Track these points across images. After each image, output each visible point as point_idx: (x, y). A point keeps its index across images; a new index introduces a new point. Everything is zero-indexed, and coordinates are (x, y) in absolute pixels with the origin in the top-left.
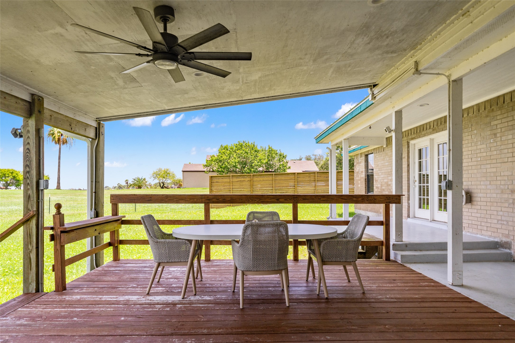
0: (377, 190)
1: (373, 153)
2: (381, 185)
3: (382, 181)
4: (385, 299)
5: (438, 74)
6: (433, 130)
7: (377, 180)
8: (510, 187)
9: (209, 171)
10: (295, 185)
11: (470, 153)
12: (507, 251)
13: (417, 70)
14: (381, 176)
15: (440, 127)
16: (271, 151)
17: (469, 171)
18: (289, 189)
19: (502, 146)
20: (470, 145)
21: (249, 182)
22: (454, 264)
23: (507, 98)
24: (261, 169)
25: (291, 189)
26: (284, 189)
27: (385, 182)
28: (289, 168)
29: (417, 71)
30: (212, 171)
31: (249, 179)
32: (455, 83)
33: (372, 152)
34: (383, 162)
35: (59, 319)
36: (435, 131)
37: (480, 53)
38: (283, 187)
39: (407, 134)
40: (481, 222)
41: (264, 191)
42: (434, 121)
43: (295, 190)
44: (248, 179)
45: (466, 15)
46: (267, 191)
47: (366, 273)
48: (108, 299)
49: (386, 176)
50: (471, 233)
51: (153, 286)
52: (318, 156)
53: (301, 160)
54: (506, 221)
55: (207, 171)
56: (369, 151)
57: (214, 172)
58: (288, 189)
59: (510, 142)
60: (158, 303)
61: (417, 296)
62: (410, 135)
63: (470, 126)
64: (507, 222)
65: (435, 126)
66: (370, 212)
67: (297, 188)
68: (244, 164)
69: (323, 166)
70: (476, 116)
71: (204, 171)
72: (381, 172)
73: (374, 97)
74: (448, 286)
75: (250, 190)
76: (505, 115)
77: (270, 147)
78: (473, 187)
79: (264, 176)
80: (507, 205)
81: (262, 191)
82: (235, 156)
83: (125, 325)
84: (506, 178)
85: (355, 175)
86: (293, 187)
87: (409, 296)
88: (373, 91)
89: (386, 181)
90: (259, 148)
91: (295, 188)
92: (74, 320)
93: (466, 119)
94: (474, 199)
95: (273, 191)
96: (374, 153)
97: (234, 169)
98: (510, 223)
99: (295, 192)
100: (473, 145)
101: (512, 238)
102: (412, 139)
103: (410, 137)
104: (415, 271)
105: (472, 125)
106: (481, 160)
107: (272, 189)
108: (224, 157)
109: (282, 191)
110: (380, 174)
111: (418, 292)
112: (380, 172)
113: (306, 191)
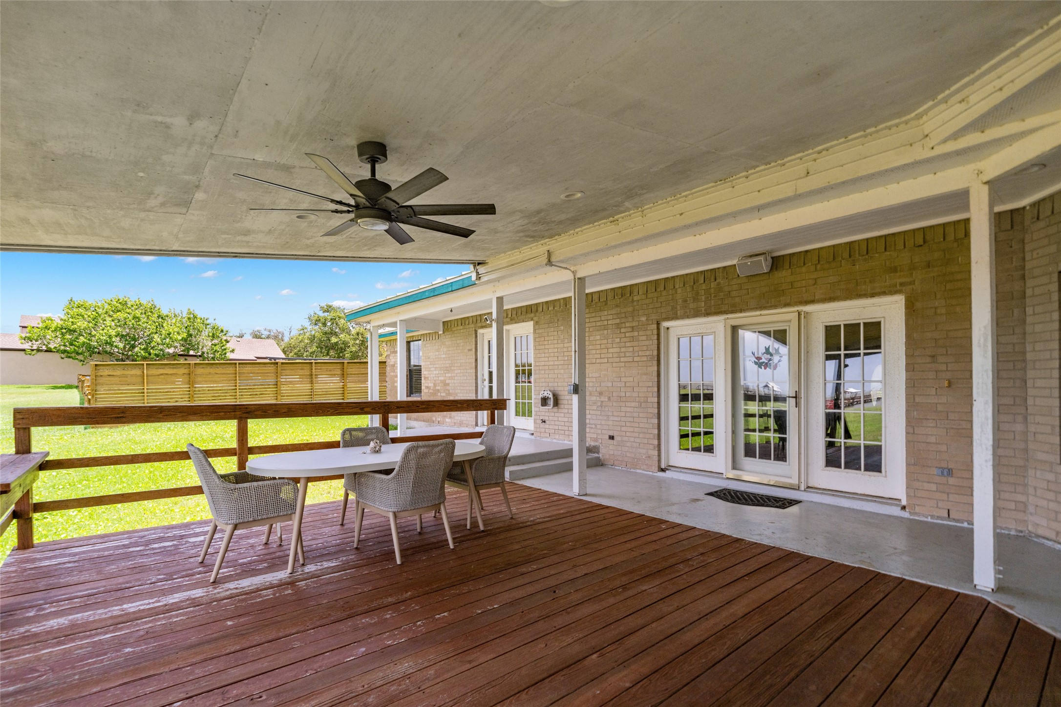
0: (427, 391)
1: (420, 340)
2: (434, 384)
3: (435, 378)
4: (538, 520)
5: (566, 268)
6: (511, 320)
7: (428, 378)
8: (598, 389)
9: (38, 350)
10: (277, 382)
11: (556, 350)
12: (596, 455)
13: (549, 261)
14: (434, 372)
15: (520, 318)
16: (192, 318)
17: (555, 371)
18: (267, 388)
19: (590, 346)
20: (556, 342)
21: (185, 376)
22: (580, 473)
23: (595, 297)
24: (171, 351)
25: (269, 388)
26: (257, 388)
27: (441, 380)
28: (233, 351)
29: (550, 263)
30: (46, 351)
31: (186, 371)
32: (580, 281)
33: (419, 338)
34: (437, 353)
35: (90, 661)
36: (514, 321)
37: (611, 258)
38: (255, 385)
39: (475, 320)
40: (568, 426)
41: (217, 393)
42: (512, 309)
43: (277, 391)
44: (183, 371)
45: (615, 222)
46: (223, 393)
47: (491, 497)
48: (142, 608)
49: (443, 372)
50: (557, 439)
51: (223, 564)
52: (275, 331)
53: (241, 336)
54: (594, 424)
55: (33, 350)
56: (413, 336)
57: (51, 351)
58: (265, 388)
59: (598, 342)
60: (257, 588)
61: (562, 512)
62: (478, 322)
63: (556, 321)
64: (596, 425)
65: (514, 316)
66: (415, 422)
67: (281, 387)
68: (130, 340)
69: (286, 349)
70: (562, 311)
71: (24, 350)
72: (435, 366)
73: (479, 278)
74: (575, 497)
75: (189, 391)
76: (593, 315)
77: (192, 310)
78: (559, 389)
79: (218, 366)
80: (595, 408)
81: (214, 393)
82: (108, 323)
83: (251, 628)
84: (594, 380)
85: (388, 369)
86: (274, 385)
87: (555, 513)
88: (477, 270)
89: (442, 378)
90: (164, 312)
91: (277, 388)
92: (127, 653)
93: (552, 312)
94: (560, 402)
95: (236, 392)
96: (422, 340)
97: (108, 348)
98: (598, 426)
99: (276, 393)
100: (559, 341)
101: (600, 441)
102: (482, 327)
103: (479, 325)
104: (531, 488)
105: (558, 320)
106: (568, 360)
107: (234, 390)
108: (81, 324)
109: (253, 391)
110: (432, 369)
111: (558, 508)
112: (432, 366)
113: (296, 393)
